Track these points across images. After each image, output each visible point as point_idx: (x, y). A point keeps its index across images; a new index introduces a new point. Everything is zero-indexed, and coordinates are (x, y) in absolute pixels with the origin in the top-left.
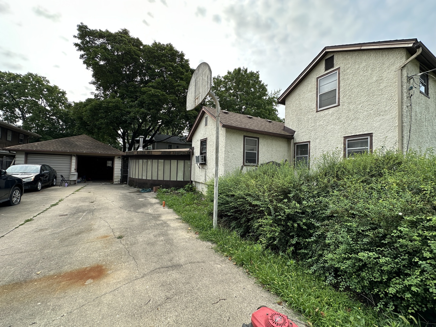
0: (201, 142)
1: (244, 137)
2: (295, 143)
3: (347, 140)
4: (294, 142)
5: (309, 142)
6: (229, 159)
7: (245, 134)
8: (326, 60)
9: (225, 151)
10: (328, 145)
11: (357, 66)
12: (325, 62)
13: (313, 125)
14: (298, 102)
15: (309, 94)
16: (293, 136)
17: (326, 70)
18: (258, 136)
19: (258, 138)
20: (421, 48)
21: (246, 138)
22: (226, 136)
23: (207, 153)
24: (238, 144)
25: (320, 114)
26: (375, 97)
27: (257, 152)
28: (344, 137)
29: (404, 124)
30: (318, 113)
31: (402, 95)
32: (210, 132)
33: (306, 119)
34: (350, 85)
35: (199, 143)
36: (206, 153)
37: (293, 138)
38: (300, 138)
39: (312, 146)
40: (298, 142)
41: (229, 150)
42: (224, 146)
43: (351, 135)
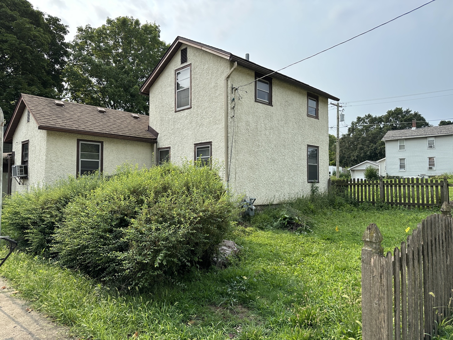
0: (23, 145)
1: (78, 141)
2: (158, 149)
3: (197, 147)
4: (158, 147)
5: (169, 148)
6: (52, 171)
7: (80, 137)
8: (182, 51)
9: (46, 160)
10: (184, 152)
11: (203, 67)
12: (181, 53)
13: (173, 127)
14: (160, 97)
15: (169, 89)
16: (156, 139)
17: (182, 63)
18: (101, 139)
19: (102, 143)
20: (236, 62)
21: (80, 142)
22: (48, 141)
23: (29, 162)
24: (67, 151)
25: (178, 115)
26: (213, 104)
27: (100, 161)
28: (195, 144)
29: (229, 135)
30: (177, 113)
31: (227, 105)
32: (32, 132)
33: (167, 119)
34: (198, 86)
35: (20, 146)
36: (27, 161)
37: (156, 142)
38: (163, 143)
39: (172, 152)
40: (161, 147)
41: (52, 159)
42: (45, 154)
43: (198, 142)
